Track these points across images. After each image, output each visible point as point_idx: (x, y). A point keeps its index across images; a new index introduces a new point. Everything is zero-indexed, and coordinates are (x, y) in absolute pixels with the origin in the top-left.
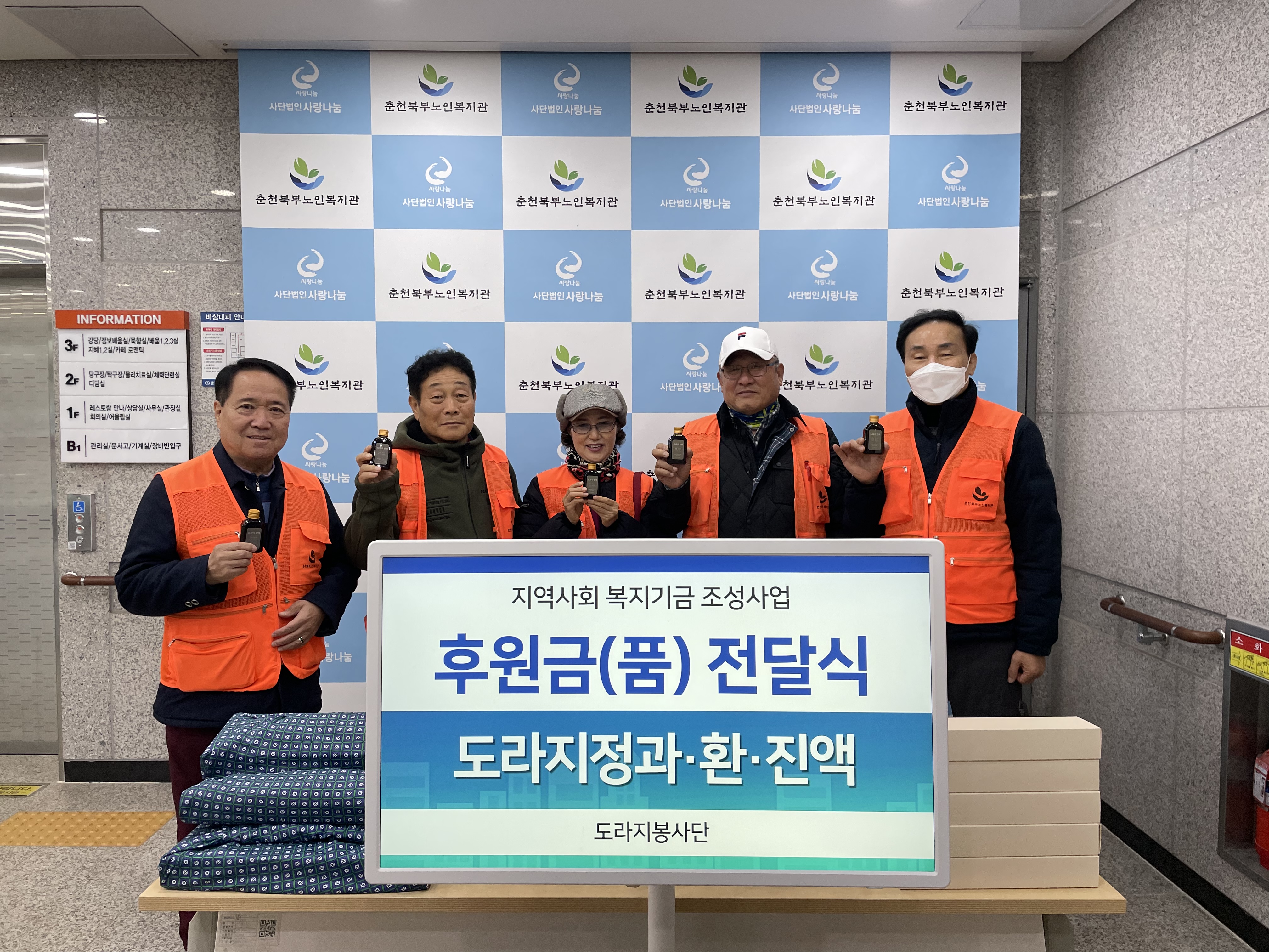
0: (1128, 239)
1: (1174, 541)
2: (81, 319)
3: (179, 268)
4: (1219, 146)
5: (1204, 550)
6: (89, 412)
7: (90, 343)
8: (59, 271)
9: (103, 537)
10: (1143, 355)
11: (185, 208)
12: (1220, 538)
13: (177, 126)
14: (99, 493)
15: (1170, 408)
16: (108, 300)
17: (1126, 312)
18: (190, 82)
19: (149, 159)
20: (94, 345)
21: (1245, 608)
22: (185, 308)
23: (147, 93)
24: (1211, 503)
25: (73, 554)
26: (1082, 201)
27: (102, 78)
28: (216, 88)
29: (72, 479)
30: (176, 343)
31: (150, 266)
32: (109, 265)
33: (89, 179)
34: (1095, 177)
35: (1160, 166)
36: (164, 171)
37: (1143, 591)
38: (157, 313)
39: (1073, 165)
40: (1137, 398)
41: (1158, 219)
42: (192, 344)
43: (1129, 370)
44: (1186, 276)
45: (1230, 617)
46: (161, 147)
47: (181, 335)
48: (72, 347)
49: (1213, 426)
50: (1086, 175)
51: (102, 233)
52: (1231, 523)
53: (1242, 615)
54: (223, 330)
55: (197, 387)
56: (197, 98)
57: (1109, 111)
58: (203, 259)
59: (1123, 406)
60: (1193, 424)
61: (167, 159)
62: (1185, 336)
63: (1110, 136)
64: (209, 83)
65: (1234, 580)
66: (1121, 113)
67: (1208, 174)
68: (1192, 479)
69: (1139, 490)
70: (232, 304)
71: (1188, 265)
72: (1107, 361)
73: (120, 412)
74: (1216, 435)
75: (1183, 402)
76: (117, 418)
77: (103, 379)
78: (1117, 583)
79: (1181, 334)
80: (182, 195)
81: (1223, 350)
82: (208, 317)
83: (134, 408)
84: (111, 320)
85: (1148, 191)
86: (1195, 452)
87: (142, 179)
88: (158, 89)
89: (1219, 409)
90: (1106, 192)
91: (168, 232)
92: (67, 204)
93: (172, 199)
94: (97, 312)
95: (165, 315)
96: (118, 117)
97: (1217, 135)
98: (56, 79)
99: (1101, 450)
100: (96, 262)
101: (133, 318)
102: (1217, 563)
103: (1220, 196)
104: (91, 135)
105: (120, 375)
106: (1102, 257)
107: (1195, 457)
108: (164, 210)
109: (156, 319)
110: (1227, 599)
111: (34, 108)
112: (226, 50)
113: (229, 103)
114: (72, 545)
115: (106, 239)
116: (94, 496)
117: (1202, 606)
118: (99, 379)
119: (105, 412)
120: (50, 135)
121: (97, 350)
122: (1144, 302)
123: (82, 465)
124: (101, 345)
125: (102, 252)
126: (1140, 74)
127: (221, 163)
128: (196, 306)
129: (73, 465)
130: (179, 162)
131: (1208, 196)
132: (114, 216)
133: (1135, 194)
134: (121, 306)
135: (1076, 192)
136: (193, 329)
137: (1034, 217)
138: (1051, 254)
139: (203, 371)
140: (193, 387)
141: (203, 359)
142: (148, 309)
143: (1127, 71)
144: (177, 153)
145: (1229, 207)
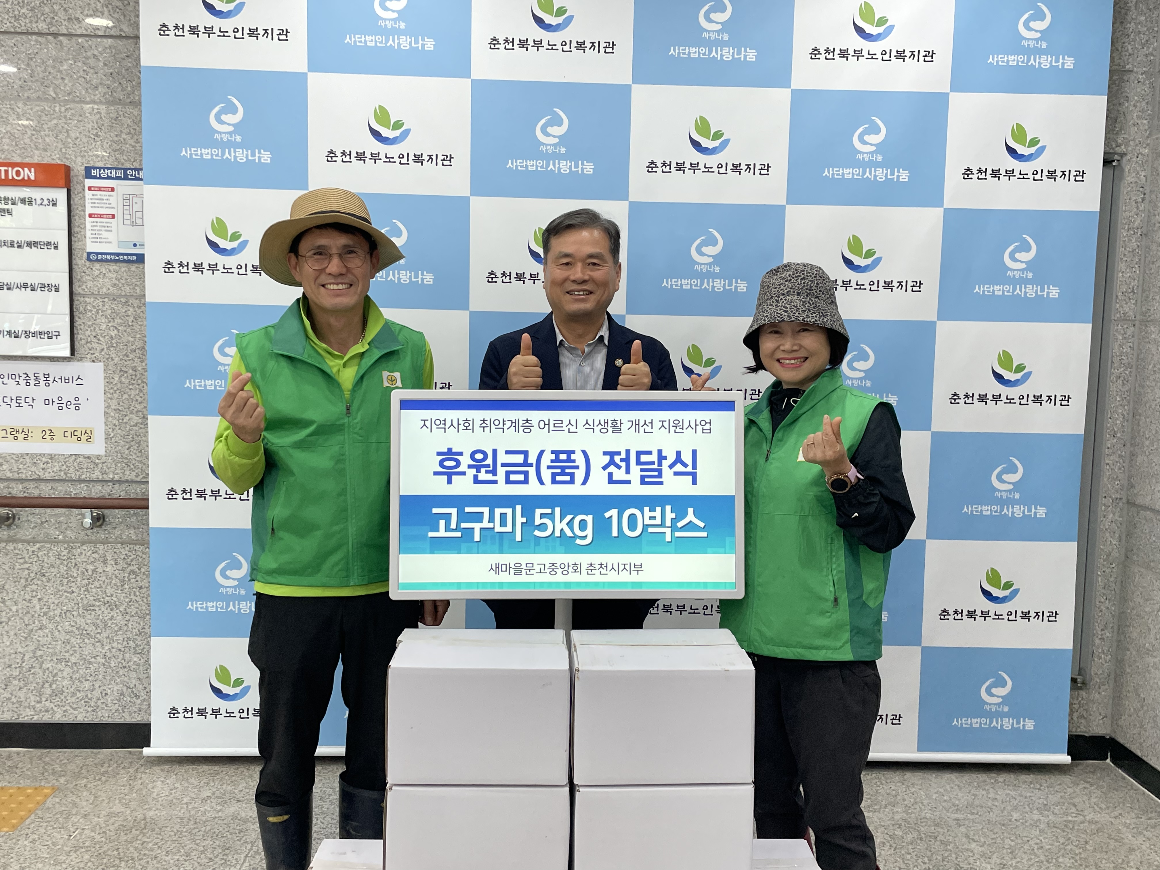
3: (57, 109)
11: (65, 31)
22: (64, 160)
30: (54, 205)
38: (29, 166)
42: (73, 207)
47: (61, 195)
54: (113, 189)
55: (80, 262)
58: (88, 99)
70: (125, 157)
80: (62, 15)
82: (94, 172)
91: (43, 63)
93: (48, 20)
95: (41, 169)
108: (39, 34)
109: (29, 174)
128: (79, 159)
136: (76, 188)
137: (1125, 78)
138: (1144, 124)
139: (88, 242)
140: (77, 261)
141: (88, 226)
142: (18, 160)
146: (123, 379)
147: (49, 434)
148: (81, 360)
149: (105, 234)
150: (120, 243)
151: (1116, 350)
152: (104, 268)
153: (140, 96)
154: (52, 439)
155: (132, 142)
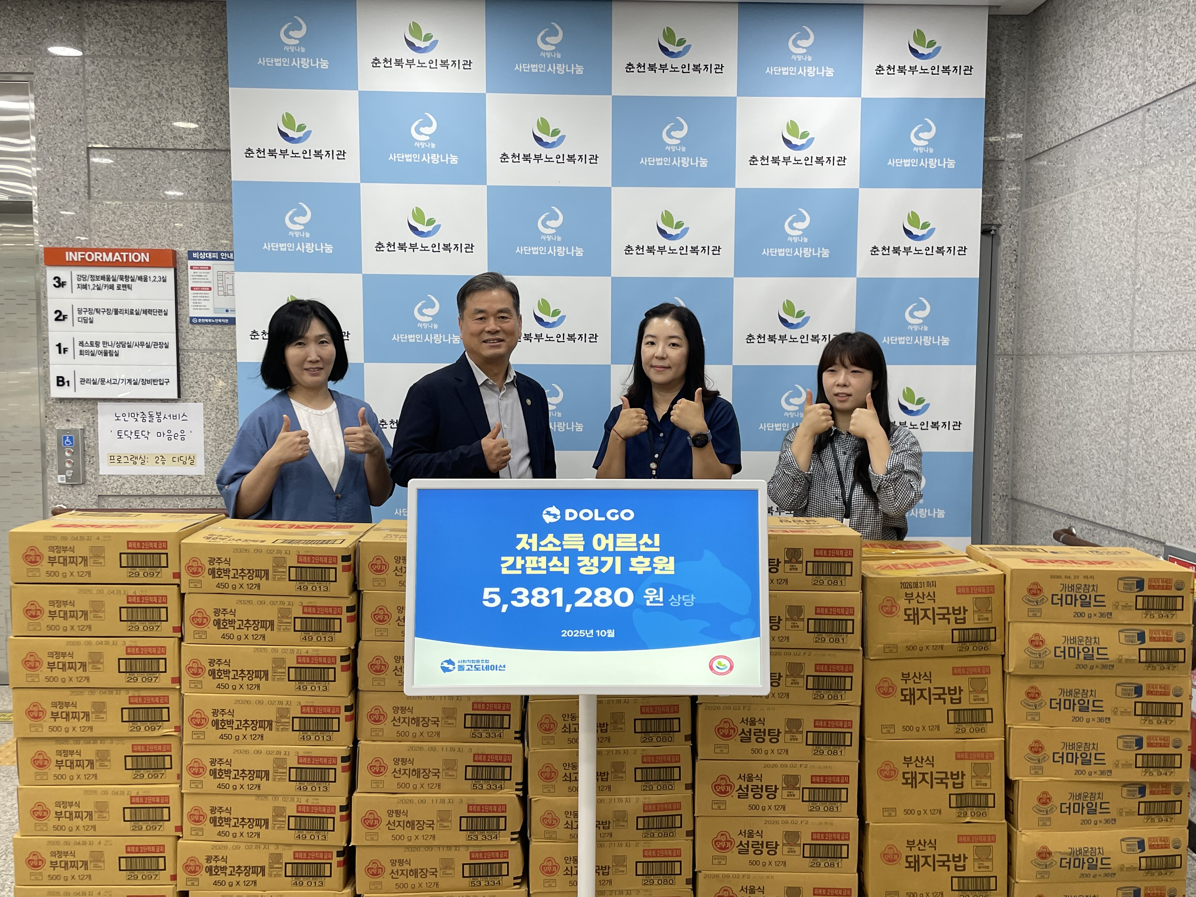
0: (1084, 190)
1: (1121, 475)
2: (70, 256)
3: (166, 207)
4: (1168, 106)
5: (1148, 483)
6: (78, 348)
7: (79, 280)
8: (47, 208)
9: (92, 471)
10: (1097, 301)
11: (171, 147)
12: (1162, 471)
13: (163, 66)
14: (88, 428)
15: (1120, 351)
16: (96, 237)
17: (1081, 260)
18: (176, 22)
19: (135, 98)
20: (82, 282)
21: (1181, 535)
22: (172, 246)
23: (133, 32)
24: (1154, 440)
25: (62, 488)
26: (1043, 152)
27: (88, 17)
28: (202, 28)
29: (61, 414)
30: (165, 281)
31: (137, 204)
32: (96, 203)
33: (75, 118)
34: (1056, 129)
35: (1116, 122)
36: (151, 110)
37: (1092, 522)
38: (145, 251)
39: (1036, 116)
40: (1091, 341)
41: (1112, 172)
42: (179, 282)
43: (1084, 315)
44: (1136, 228)
45: (1168, 544)
46: (148, 86)
47: (169, 273)
48: (60, 284)
49: (1157, 368)
50: (1049, 127)
51: (89, 171)
52: (1171, 458)
53: (1179, 541)
54: (209, 268)
55: (184, 325)
56: (184, 38)
57: (1070, 67)
58: (190, 198)
59: (1078, 349)
60: (1140, 366)
61: (153, 99)
62: (1134, 284)
63: (1070, 91)
64: (195, 23)
65: (1173, 510)
66: (1081, 70)
67: (1158, 133)
68: (1138, 417)
69: (1090, 428)
70: (219, 243)
71: (1138, 218)
72: (1064, 306)
73: (109, 348)
74: (1159, 376)
75: (1131, 346)
76: (106, 354)
77: (91, 316)
78: (1070, 516)
79: (1130, 282)
80: (169, 134)
81: (1167, 297)
82: (195, 255)
83: (122, 344)
84: (99, 258)
85: (1105, 146)
86: (1140, 393)
87: (129, 118)
88: (145, 29)
89: (1163, 353)
90: (1067, 144)
91: (155, 171)
92: (54, 142)
93: (159, 138)
94: (86, 250)
95: (153, 253)
96: (106, 56)
97: (1166, 96)
98: (41, 16)
99: (1057, 392)
100: (84, 200)
101: (122, 256)
102: (1158, 495)
103: (1169, 154)
104: (77, 74)
105: (108, 312)
106: (1061, 207)
107: (1141, 397)
108: (151, 149)
109: (144, 257)
110: (1166, 527)
111: (19, 45)
113: (215, 44)
114: (61, 479)
115: (93, 177)
116: (83, 430)
117: (1144, 535)
118: (87, 315)
119: (94, 349)
120: (35, 72)
121: (85, 287)
122: (1098, 250)
123: (71, 400)
124: (89, 282)
125: (89, 190)
126: (1099, 33)
127: (207, 104)
128: (183, 245)
129: (61, 400)
130: (165, 101)
131: (1158, 153)
132: (101, 155)
133: (1093, 148)
134: (109, 244)
135: (1039, 143)
136: (181, 267)
137: (999, 166)
138: (1014, 202)
139: (191, 308)
140: (181, 324)
141: (191, 297)
142: (136, 247)
143: (1087, 29)
144: (164, 92)
145: (1176, 165)
146: (218, 415)
147: (161, 459)
148: (186, 401)
149: (204, 303)
150: (215, 310)
151: (999, 378)
152: (203, 329)
153: (231, 195)
154: (163, 463)
155: (224, 231)
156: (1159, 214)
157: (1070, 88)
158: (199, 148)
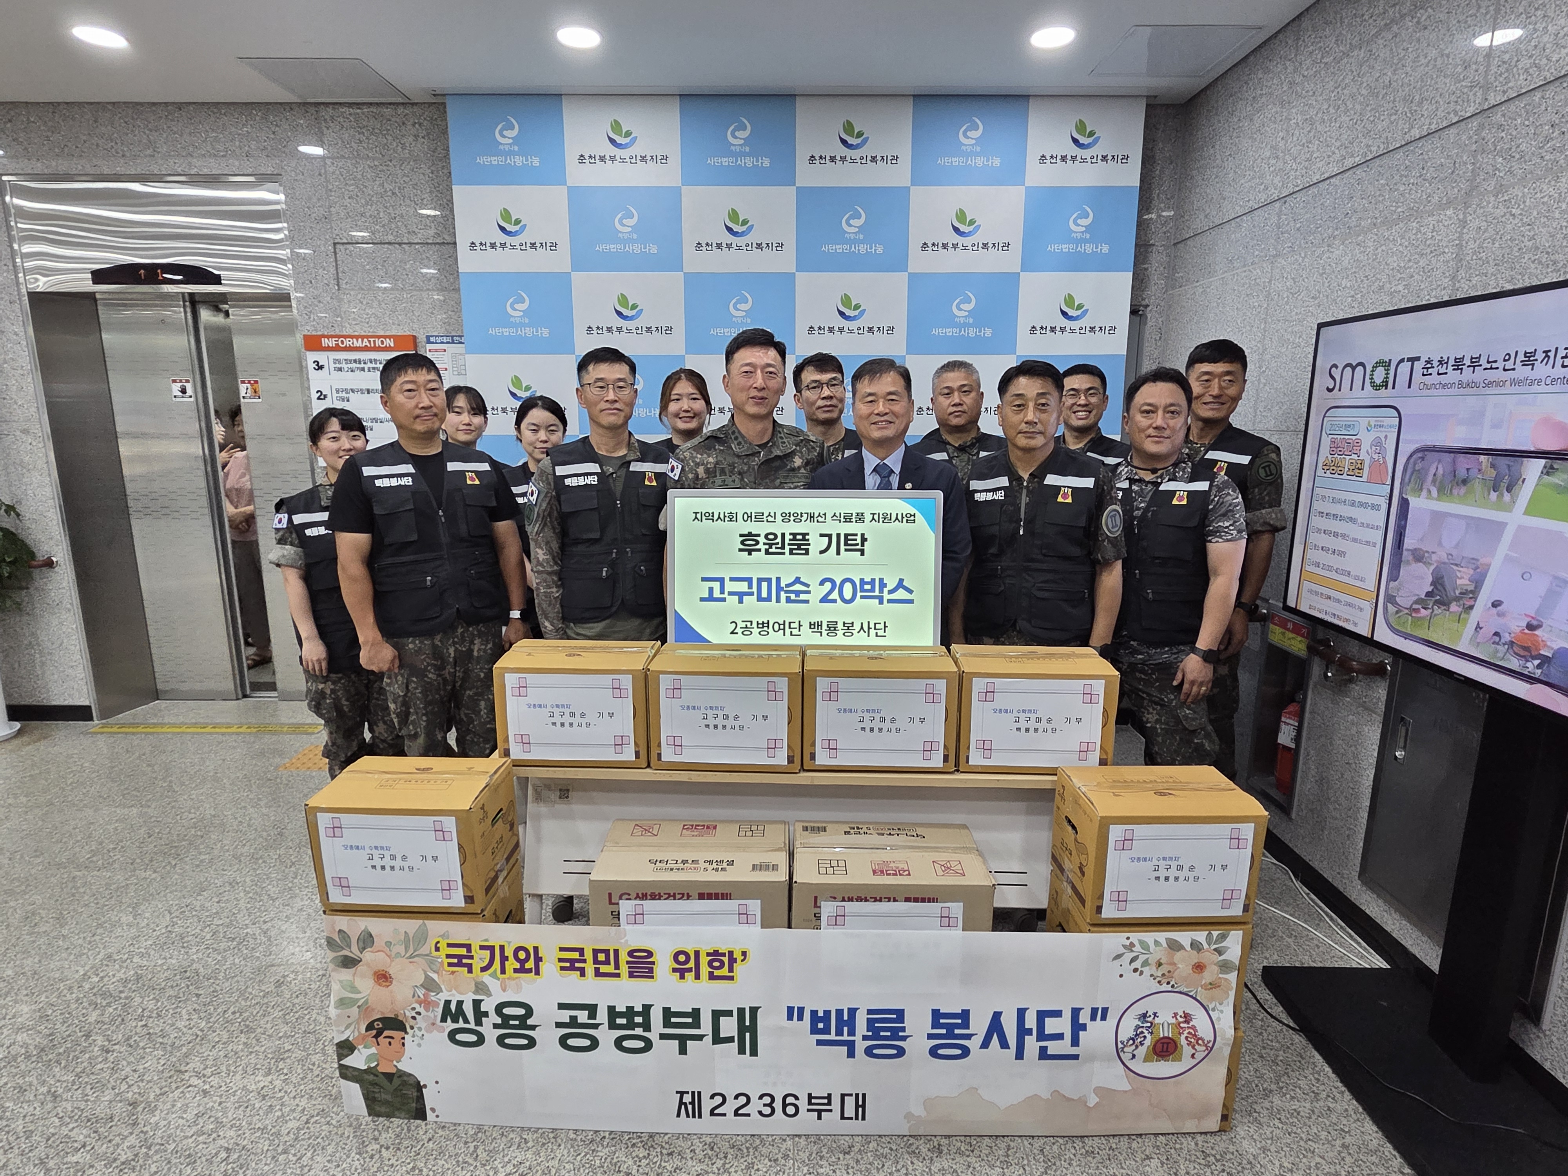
0: (1223, 276)
2: (325, 342)
3: (405, 296)
4: (1303, 199)
7: (335, 363)
8: (302, 298)
11: (407, 242)
13: (395, 166)
16: (347, 325)
18: (404, 124)
19: (372, 196)
20: (338, 366)
22: (412, 332)
23: (366, 135)
26: (1189, 238)
27: (325, 120)
28: (426, 129)
31: (380, 294)
32: (344, 293)
33: (321, 215)
34: (1202, 217)
35: (1255, 212)
36: (386, 207)
38: (389, 337)
41: (1249, 260)
45: (1272, 601)
46: (382, 185)
48: (319, 367)
50: (1195, 214)
51: (337, 265)
54: (445, 351)
56: (411, 139)
57: (1218, 157)
58: (425, 289)
61: (388, 196)
63: (1217, 180)
64: (420, 125)
65: (1278, 572)
66: (1228, 160)
67: (1292, 224)
70: (452, 329)
71: (1268, 305)
77: (347, 395)
80: (403, 229)
82: (432, 339)
84: (350, 343)
85: (1244, 235)
87: (368, 215)
88: (376, 131)
90: (1211, 231)
91: (394, 264)
92: (304, 239)
93: (395, 234)
94: (338, 336)
95: (395, 337)
96: (343, 157)
97: (1302, 189)
98: (284, 120)
100: (334, 291)
101: (370, 342)
104: (320, 175)
105: (362, 391)
106: (1201, 290)
108: (390, 243)
109: (389, 342)
111: (268, 148)
112: (434, 95)
113: (439, 144)
115: (340, 270)
118: (344, 395)
120: (283, 173)
121: (340, 369)
124: (344, 365)
125: (338, 282)
126: (1246, 124)
128: (422, 330)
130: (398, 199)
132: (346, 249)
133: (1233, 236)
134: (358, 331)
135: (1186, 229)
137: (1149, 250)
138: (1162, 284)
142: (382, 333)
143: (1236, 120)
144: (397, 191)
145: (1306, 256)
153: (459, 284)
155: (455, 317)
156: (1287, 303)
157: (1217, 177)
158: (430, 241)
